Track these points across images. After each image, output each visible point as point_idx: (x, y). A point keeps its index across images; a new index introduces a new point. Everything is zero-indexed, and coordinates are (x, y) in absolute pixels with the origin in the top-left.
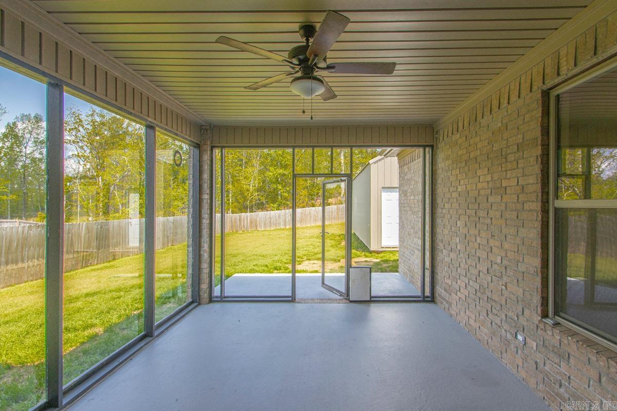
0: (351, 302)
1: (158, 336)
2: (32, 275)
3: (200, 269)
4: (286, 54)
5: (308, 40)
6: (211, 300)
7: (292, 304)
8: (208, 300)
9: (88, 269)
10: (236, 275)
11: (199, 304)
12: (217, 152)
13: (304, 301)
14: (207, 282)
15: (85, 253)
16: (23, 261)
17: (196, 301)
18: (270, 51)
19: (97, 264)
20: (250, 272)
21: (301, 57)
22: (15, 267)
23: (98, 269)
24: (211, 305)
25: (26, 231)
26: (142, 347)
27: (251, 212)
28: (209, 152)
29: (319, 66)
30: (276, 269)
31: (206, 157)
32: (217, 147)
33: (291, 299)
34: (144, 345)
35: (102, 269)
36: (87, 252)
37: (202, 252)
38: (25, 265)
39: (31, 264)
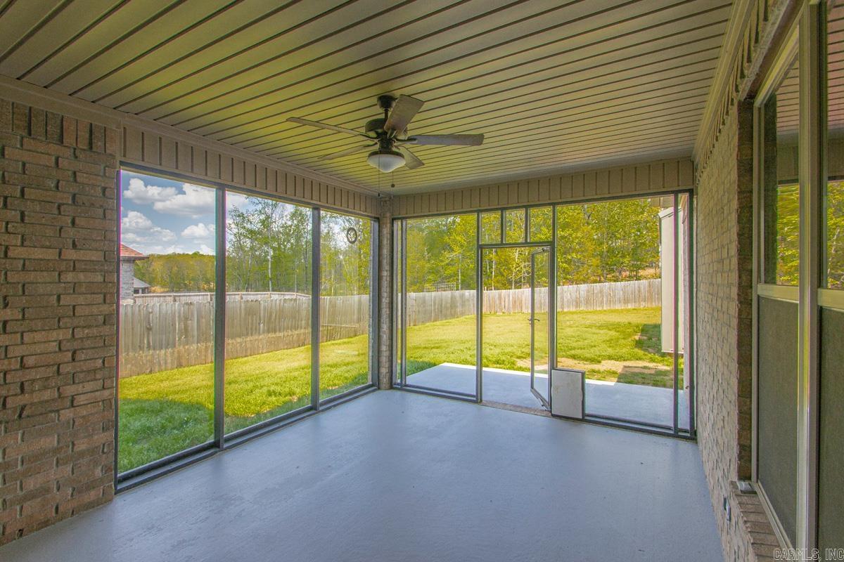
0: (554, 416)
1: (323, 411)
2: (287, 344)
3: (379, 351)
4: (363, 130)
5: (386, 112)
6: (392, 386)
7: (476, 405)
8: (387, 386)
9: (329, 343)
10: (446, 364)
11: (379, 388)
12: (398, 224)
13: (493, 404)
14: (387, 366)
15: (329, 328)
16: (280, 331)
17: (376, 385)
18: (352, 130)
19: (340, 339)
20: (460, 363)
21: (380, 131)
22: (274, 335)
23: (336, 344)
24: (390, 391)
25: (282, 304)
26: (304, 417)
27: (515, 288)
28: (388, 225)
29: (399, 138)
30: (497, 362)
31: (386, 231)
32: (398, 219)
33: (475, 399)
34: (308, 416)
35: (340, 344)
36: (331, 326)
37: (381, 334)
38: (281, 334)
39: (286, 334)
